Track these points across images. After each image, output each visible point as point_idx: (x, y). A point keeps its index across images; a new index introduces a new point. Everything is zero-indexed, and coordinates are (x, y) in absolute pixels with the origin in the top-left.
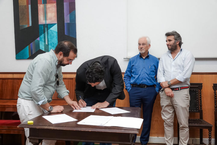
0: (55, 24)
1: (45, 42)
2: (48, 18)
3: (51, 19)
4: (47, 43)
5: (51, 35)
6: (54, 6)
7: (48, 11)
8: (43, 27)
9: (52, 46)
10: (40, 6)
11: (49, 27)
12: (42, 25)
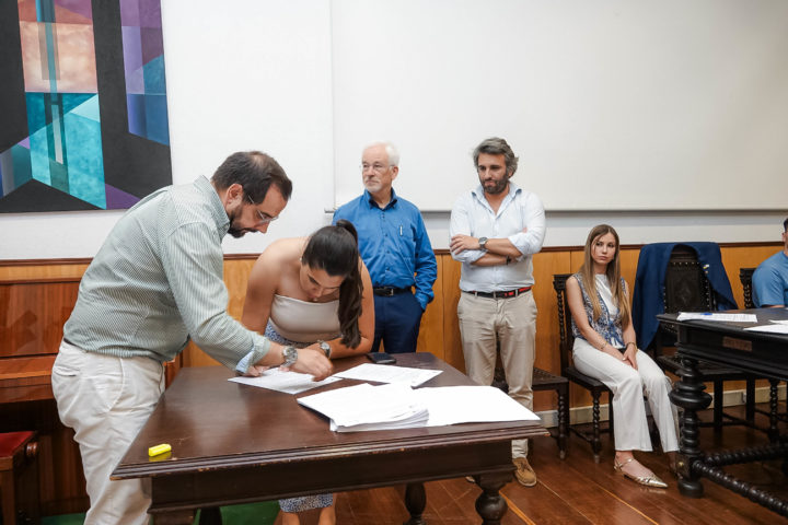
0: (92, 95)
1: (52, 153)
2: (62, 73)
3: (72, 76)
4: (59, 159)
5: (75, 132)
6: (86, 33)
7: (61, 46)
8: (41, 101)
9: (80, 169)
10: (27, 27)
11: (66, 103)
12: (38, 95)
